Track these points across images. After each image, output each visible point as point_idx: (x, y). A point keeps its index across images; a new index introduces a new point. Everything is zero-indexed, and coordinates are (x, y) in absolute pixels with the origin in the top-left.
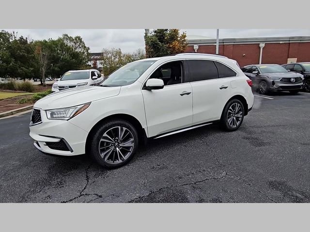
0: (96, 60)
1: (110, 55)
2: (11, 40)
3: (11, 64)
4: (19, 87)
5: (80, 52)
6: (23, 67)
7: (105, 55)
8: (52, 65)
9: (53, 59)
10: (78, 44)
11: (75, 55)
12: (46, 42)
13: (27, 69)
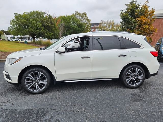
0: (96, 28)
1: (105, 25)
2: (44, 17)
3: (42, 31)
4: (44, 44)
5: (84, 23)
6: (48, 32)
7: (102, 25)
8: (66, 31)
9: (67, 28)
10: (84, 17)
11: (80, 25)
12: (65, 17)
13: (50, 33)
